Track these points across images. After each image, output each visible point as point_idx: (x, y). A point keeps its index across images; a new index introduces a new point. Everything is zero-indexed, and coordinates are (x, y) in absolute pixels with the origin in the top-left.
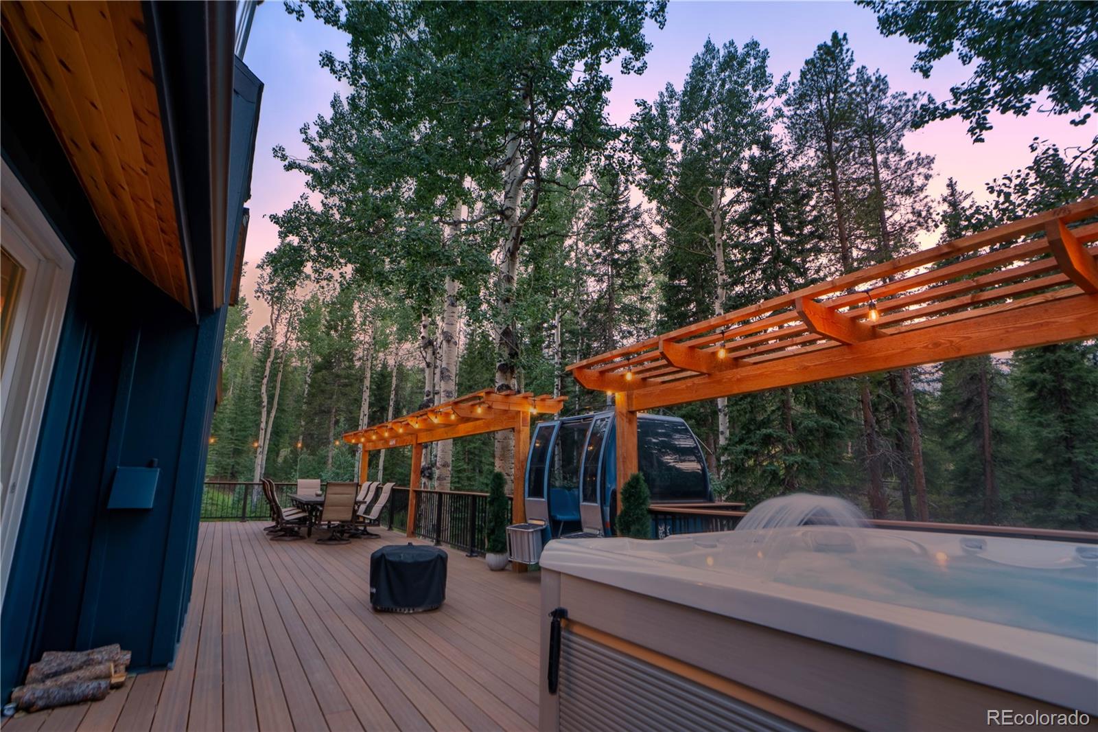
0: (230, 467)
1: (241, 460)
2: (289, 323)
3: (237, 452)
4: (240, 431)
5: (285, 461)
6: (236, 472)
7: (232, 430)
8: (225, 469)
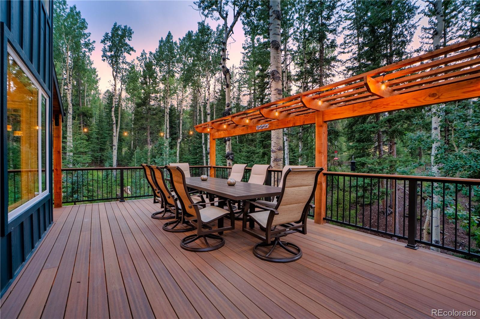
0: (99, 157)
1: (104, 154)
2: (122, 79)
3: (102, 150)
4: (102, 138)
5: (126, 153)
6: (103, 160)
7: (97, 138)
8: (97, 158)
